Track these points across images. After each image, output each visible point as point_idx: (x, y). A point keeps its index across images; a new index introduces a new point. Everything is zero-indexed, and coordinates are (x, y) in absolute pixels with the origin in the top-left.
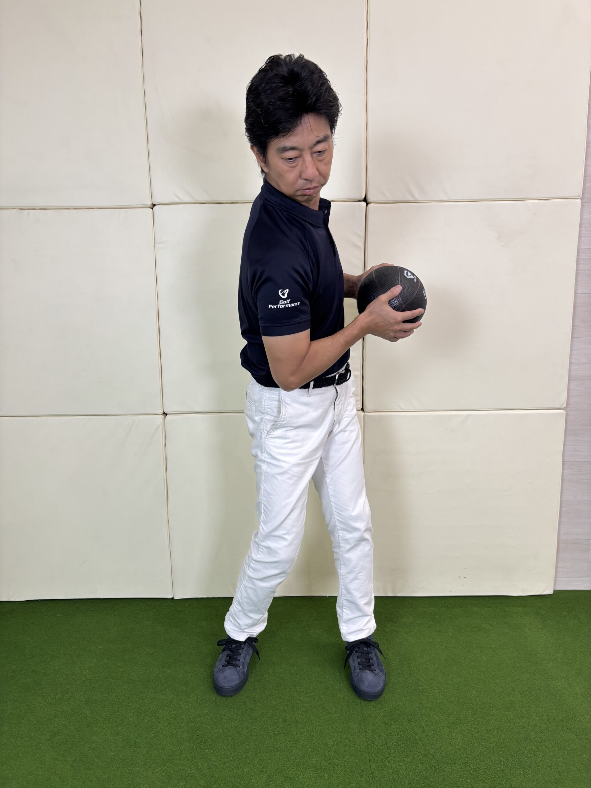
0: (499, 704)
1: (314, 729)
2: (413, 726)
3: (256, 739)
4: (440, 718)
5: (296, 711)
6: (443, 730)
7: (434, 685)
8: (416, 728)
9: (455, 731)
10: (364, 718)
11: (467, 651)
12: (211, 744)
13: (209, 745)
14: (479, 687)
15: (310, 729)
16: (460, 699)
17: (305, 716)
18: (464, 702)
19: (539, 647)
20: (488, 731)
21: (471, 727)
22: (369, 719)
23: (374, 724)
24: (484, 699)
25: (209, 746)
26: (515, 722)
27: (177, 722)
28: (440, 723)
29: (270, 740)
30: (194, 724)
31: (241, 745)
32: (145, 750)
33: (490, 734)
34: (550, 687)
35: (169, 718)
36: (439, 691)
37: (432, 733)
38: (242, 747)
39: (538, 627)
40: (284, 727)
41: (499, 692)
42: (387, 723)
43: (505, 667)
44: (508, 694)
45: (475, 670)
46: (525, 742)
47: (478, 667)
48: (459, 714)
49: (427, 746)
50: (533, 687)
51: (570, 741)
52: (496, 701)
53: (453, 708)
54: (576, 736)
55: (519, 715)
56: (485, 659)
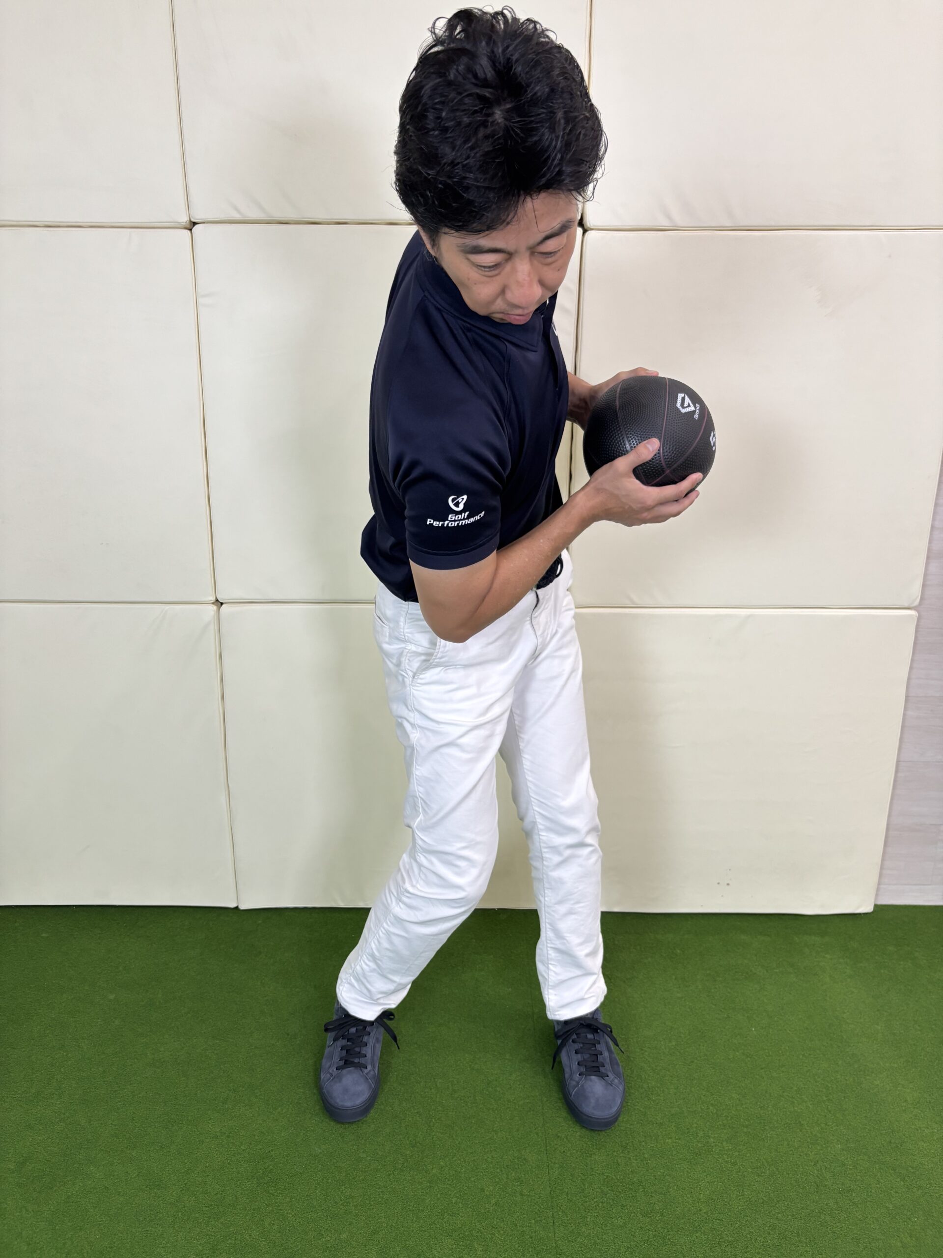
0: (775, 1118)
1: (462, 1160)
3: (363, 1177)
4: (675, 1142)
5: (434, 1125)
6: (679, 1166)
7: (668, 1080)
8: (634, 1161)
9: (700, 1169)
10: (547, 1141)
11: (726, 1016)
12: (287, 1185)
13: (283, 1187)
14: (743, 1085)
15: (456, 1160)
16: (711, 1108)
17: (448, 1135)
18: (716, 1113)
19: (846, 1011)
20: (756, 1170)
21: (727, 1162)
22: (555, 1142)
23: (564, 1152)
24: (751, 1107)
25: (285, 1189)
26: (802, 1154)
27: (231, 1143)
28: (675, 1152)
29: (388, 1179)
30: (261, 1147)
31: (339, 1189)
32: (176, 1194)
33: (759, 1175)
34: (861, 1087)
35: (218, 1134)
36: (675, 1091)
37: (660, 1172)
38: (339, 1193)
39: (845, 973)
40: (412, 1156)
41: (776, 1095)
42: (586, 1152)
43: (787, 1048)
44: (790, 1099)
45: (737, 1053)
46: (817, 1192)
47: (743, 1047)
48: (708, 1136)
49: (652, 1196)
50: (833, 1086)
51: (892, 1192)
52: (770, 1112)
53: (697, 1124)
54: (903, 1181)
55: (809, 1140)
56: (755, 1033)
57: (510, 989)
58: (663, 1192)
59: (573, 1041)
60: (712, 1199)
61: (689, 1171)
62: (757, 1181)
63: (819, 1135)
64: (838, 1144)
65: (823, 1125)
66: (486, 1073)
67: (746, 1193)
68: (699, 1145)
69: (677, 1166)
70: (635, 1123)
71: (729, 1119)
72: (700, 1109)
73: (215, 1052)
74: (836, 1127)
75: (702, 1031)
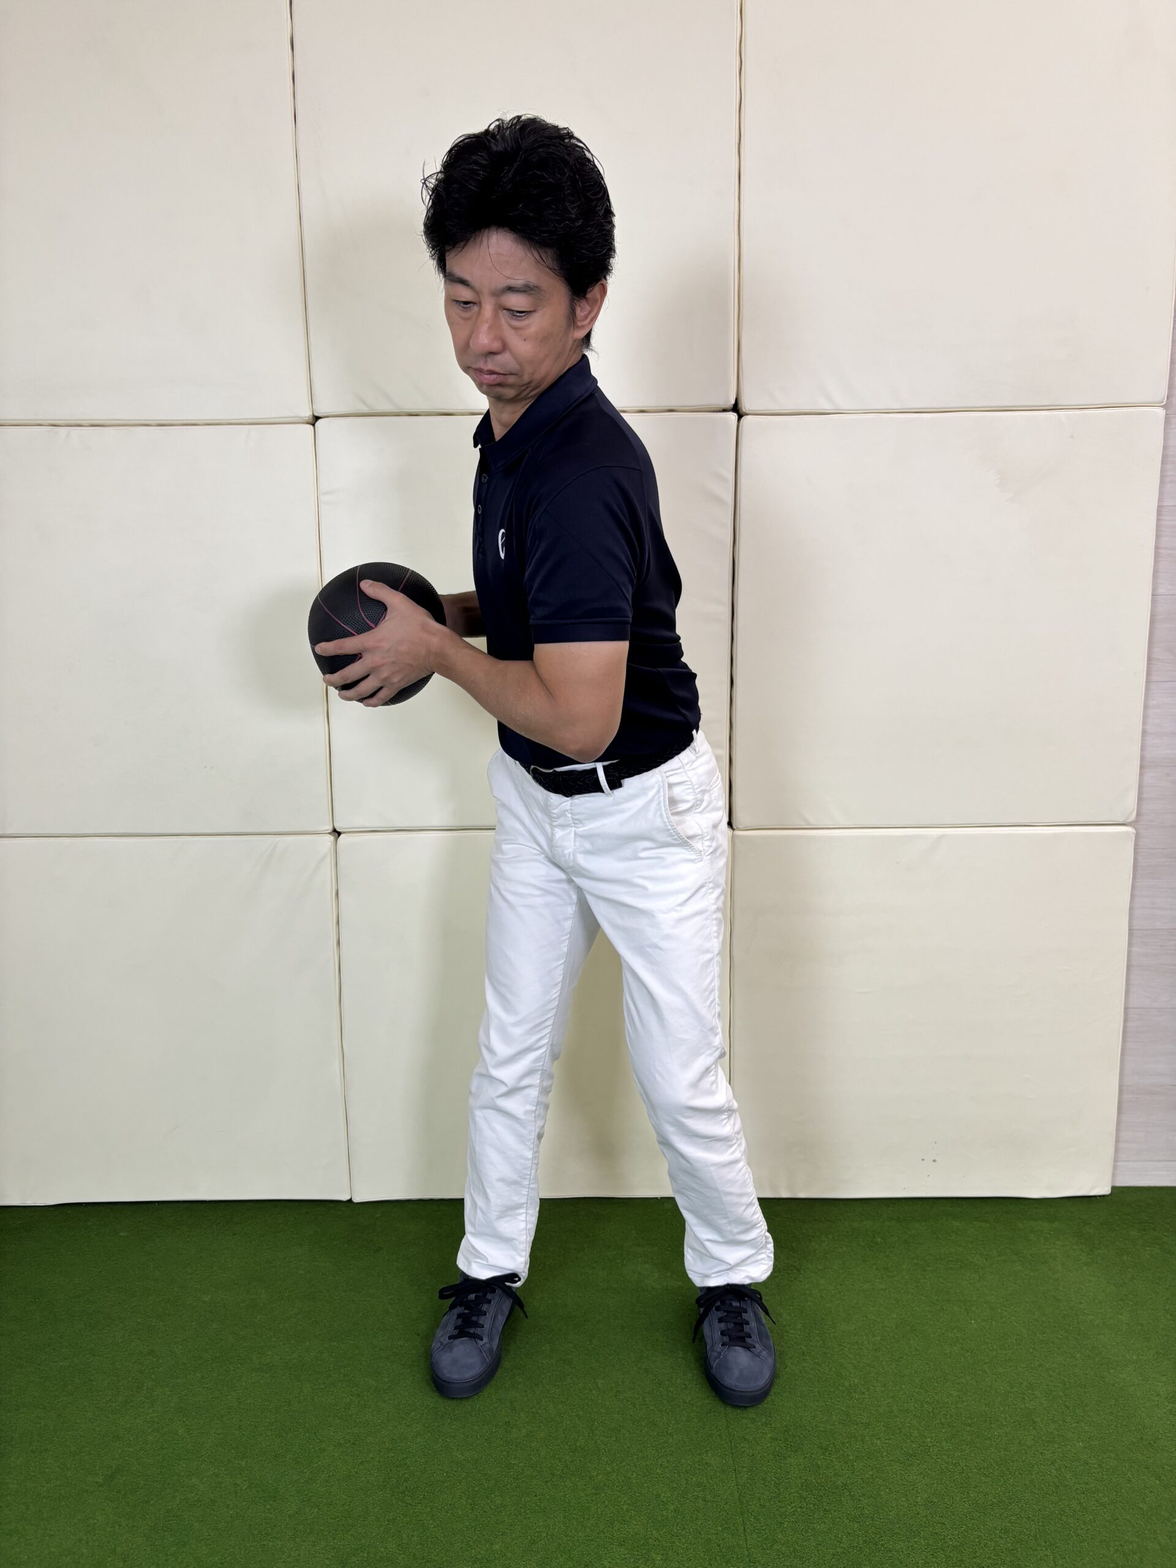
0: (1003, 1416)
2: (831, 1461)
4: (885, 1443)
6: (891, 1468)
7: (873, 1377)
8: (837, 1464)
9: (916, 1471)
10: (733, 1444)
11: (939, 1308)
12: (426, 1494)
14: (963, 1381)
16: (926, 1406)
18: (932, 1411)
20: (982, 1470)
21: (947, 1463)
22: (742, 1445)
23: (753, 1455)
24: (973, 1404)
26: (1036, 1453)
27: (357, 1450)
28: (885, 1454)
30: (393, 1455)
33: (986, 1476)
34: (1104, 1381)
36: (882, 1389)
37: (869, 1475)
41: (1003, 1391)
42: (780, 1455)
43: (1014, 1341)
44: (1021, 1395)
45: (954, 1347)
46: (1057, 1492)
47: (961, 1341)
48: (924, 1436)
49: (859, 1500)
50: (1070, 1381)
51: (1146, 1491)
52: (997, 1409)
53: (911, 1424)
54: (1159, 1480)
55: (1044, 1438)
56: (975, 1326)
57: (680, 1283)
58: (873, 1496)
59: (717, 1309)
60: (932, 1502)
61: (903, 1472)
62: (984, 1483)
63: (1056, 1433)
64: (1079, 1442)
65: (1061, 1422)
66: (655, 1373)
67: (972, 1495)
68: (914, 1446)
69: (888, 1468)
70: (837, 1423)
71: (948, 1417)
72: (913, 1408)
73: (333, 1354)
74: (1076, 1424)
75: (911, 1324)
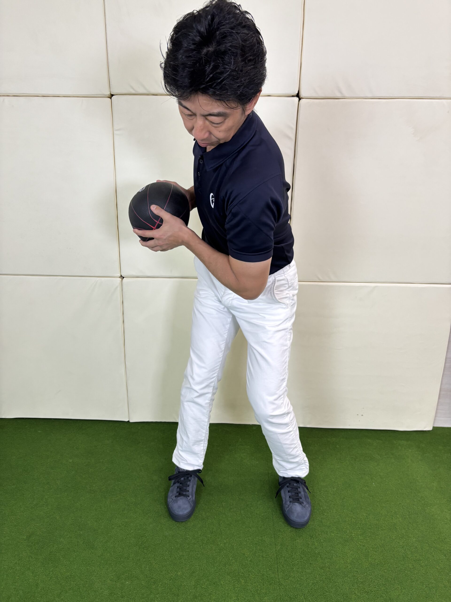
0: (384, 525)
1: (235, 540)
2: (314, 542)
3: (188, 547)
4: (336, 535)
5: (221, 524)
6: (338, 546)
7: (333, 506)
8: (316, 543)
9: (347, 548)
10: (275, 533)
11: (360, 477)
12: (153, 549)
14: (368, 509)
15: (231, 540)
16: (353, 520)
17: (228, 528)
18: (355, 522)
19: (418, 476)
20: (374, 549)
21: (360, 545)
22: (279, 534)
23: (283, 538)
24: (372, 520)
25: (151, 551)
26: (396, 542)
27: (127, 529)
28: (335, 540)
29: (200, 548)
30: (140, 531)
31: (177, 552)
32: (101, 552)
33: (375, 552)
34: (425, 512)
35: (121, 525)
36: (336, 511)
37: (328, 549)
38: (177, 554)
39: (418, 458)
40: (211, 537)
41: (384, 515)
42: (293, 538)
43: (390, 493)
44: (391, 517)
45: (366, 494)
46: (404, 560)
47: (368, 492)
48: (352, 533)
49: (324, 560)
50: (412, 511)
51: (440, 561)
52: (381, 522)
53: (346, 527)
54: (445, 556)
55: (400, 536)
56: (374, 485)
57: (258, 462)
58: (330, 558)
59: (287, 487)
60: (353, 562)
61: (342, 548)
62: (375, 554)
63: (405, 534)
64: (414, 538)
65: (407, 529)
66: (246, 501)
67: (370, 560)
68: (347, 537)
69: (336, 546)
70: (317, 525)
71: (362, 525)
72: (347, 520)
73: (119, 487)
74: (413, 530)
75: (349, 484)
